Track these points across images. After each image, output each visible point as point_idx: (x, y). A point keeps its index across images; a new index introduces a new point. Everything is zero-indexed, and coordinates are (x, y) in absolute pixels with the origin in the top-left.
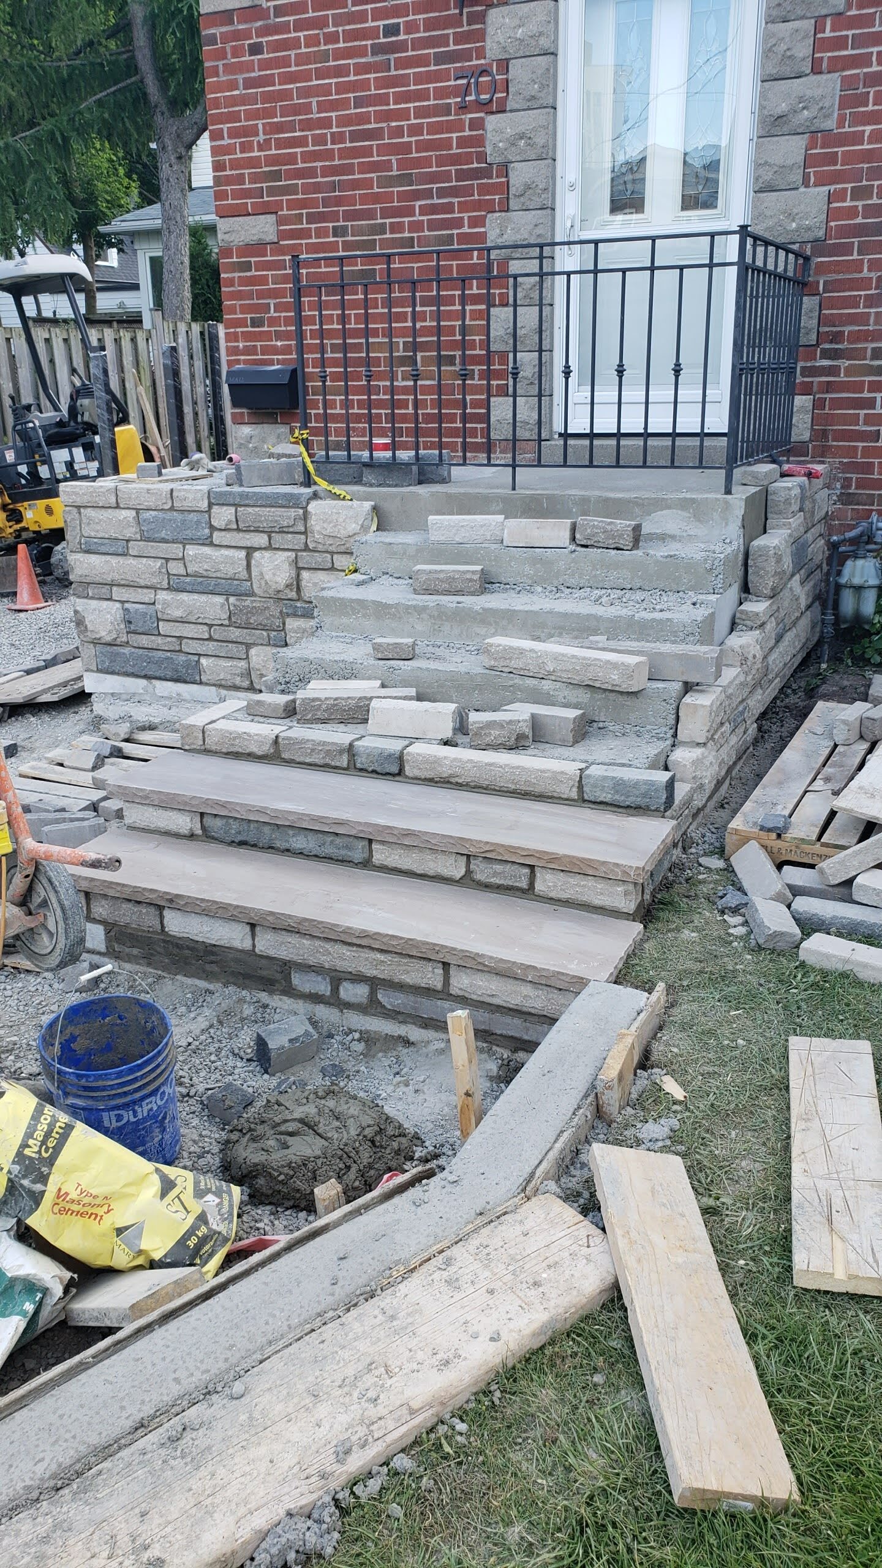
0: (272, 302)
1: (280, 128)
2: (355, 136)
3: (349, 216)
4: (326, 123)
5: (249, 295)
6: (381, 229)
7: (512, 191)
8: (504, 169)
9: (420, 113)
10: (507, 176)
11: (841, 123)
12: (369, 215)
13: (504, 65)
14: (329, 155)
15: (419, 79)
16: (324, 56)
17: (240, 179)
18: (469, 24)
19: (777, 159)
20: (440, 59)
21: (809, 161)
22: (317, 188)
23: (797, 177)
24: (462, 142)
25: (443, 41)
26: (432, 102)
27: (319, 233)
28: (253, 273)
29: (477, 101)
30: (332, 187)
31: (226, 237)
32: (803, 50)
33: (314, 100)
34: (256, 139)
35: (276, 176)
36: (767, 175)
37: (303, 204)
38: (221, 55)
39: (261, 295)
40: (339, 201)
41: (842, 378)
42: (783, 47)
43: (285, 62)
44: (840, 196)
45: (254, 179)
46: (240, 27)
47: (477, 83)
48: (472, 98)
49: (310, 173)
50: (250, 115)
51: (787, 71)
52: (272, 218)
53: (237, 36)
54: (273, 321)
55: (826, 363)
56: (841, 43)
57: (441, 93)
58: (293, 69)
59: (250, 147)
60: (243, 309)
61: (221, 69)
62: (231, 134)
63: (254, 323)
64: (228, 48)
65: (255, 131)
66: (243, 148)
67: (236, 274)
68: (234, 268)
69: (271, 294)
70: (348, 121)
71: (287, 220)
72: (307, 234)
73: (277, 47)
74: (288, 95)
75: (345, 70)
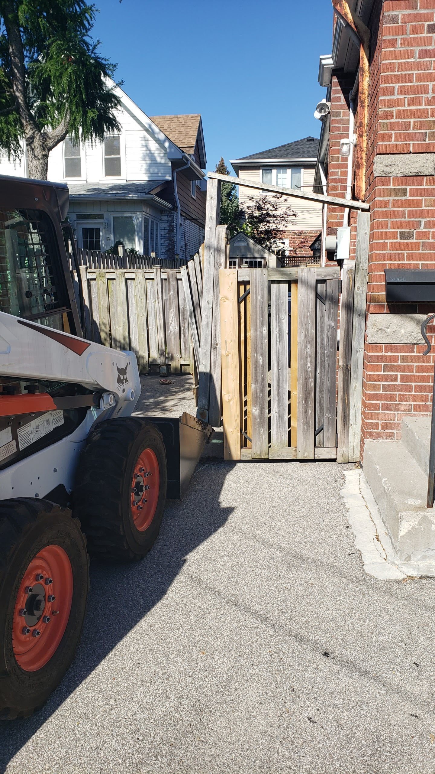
0: (423, 220)
5: (403, 215)
17: (406, 126)
28: (408, 197)
31: (387, 169)
34: (424, 97)
38: (402, 31)
39: (412, 214)
45: (419, 126)
46: (422, 11)
50: (420, 78)
53: (418, 18)
54: (421, 235)
59: (419, 102)
60: (395, 225)
61: (399, 42)
62: (402, 91)
63: (403, 236)
64: (408, 26)
65: (425, 90)
66: (412, 102)
67: (391, 198)
68: (391, 192)
69: (422, 214)
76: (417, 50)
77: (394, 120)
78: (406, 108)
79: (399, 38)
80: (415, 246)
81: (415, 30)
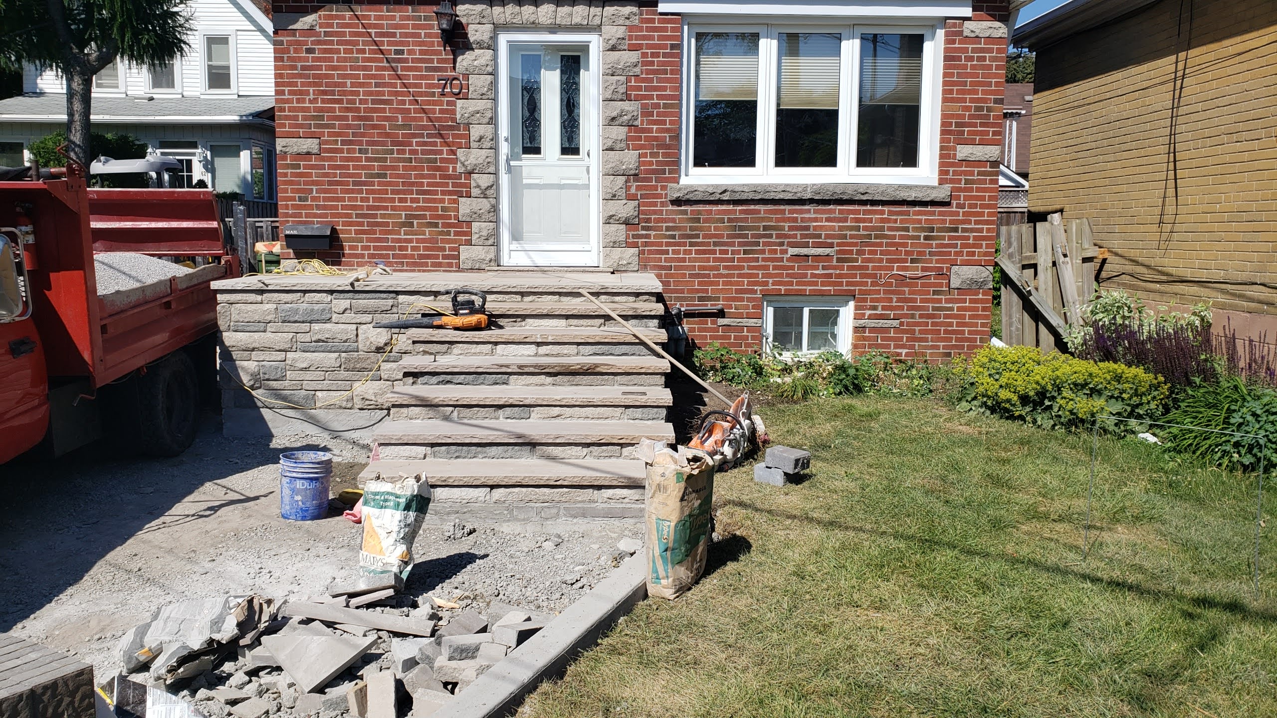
0: (314, 188)
1: (325, 93)
2: (374, 102)
3: (369, 143)
4: (357, 93)
5: (299, 183)
6: (391, 152)
7: (472, 138)
8: (467, 126)
9: (416, 94)
10: (469, 131)
11: (642, 124)
12: (383, 144)
13: (466, 76)
14: (358, 110)
15: (416, 77)
16: (357, 60)
17: (296, 118)
18: (446, 55)
19: (614, 136)
20: (428, 69)
21: (628, 138)
22: (349, 127)
23: (623, 145)
24: (442, 111)
25: (432, 61)
26: (423, 90)
27: (349, 151)
28: (301, 170)
29: (451, 92)
30: (359, 127)
31: (284, 149)
32: (622, 89)
33: (349, 82)
34: (308, 98)
35: (321, 118)
36: (609, 143)
37: (339, 135)
38: (286, 50)
39: (306, 183)
40: (363, 135)
41: (652, 240)
42: (613, 87)
43: (331, 60)
44: (645, 155)
45: (305, 118)
46: (300, 38)
47: (451, 84)
48: (449, 90)
50: (303, 85)
51: (615, 97)
52: (316, 141)
53: (297, 42)
54: (314, 199)
55: (644, 232)
56: (639, 88)
57: (428, 86)
58: (335, 64)
59: (304, 101)
60: (293, 191)
61: (285, 59)
62: (290, 93)
64: (291, 48)
65: (307, 93)
66: (298, 101)
67: (290, 171)
68: (288, 166)
69: (314, 183)
70: (371, 93)
71: (327, 142)
72: (341, 151)
73: (325, 51)
74: (332, 76)
75: (369, 68)
76: (299, 64)
77: (286, 113)
78: (295, 105)
79: (285, 56)
80: (310, 207)
81: (296, 51)
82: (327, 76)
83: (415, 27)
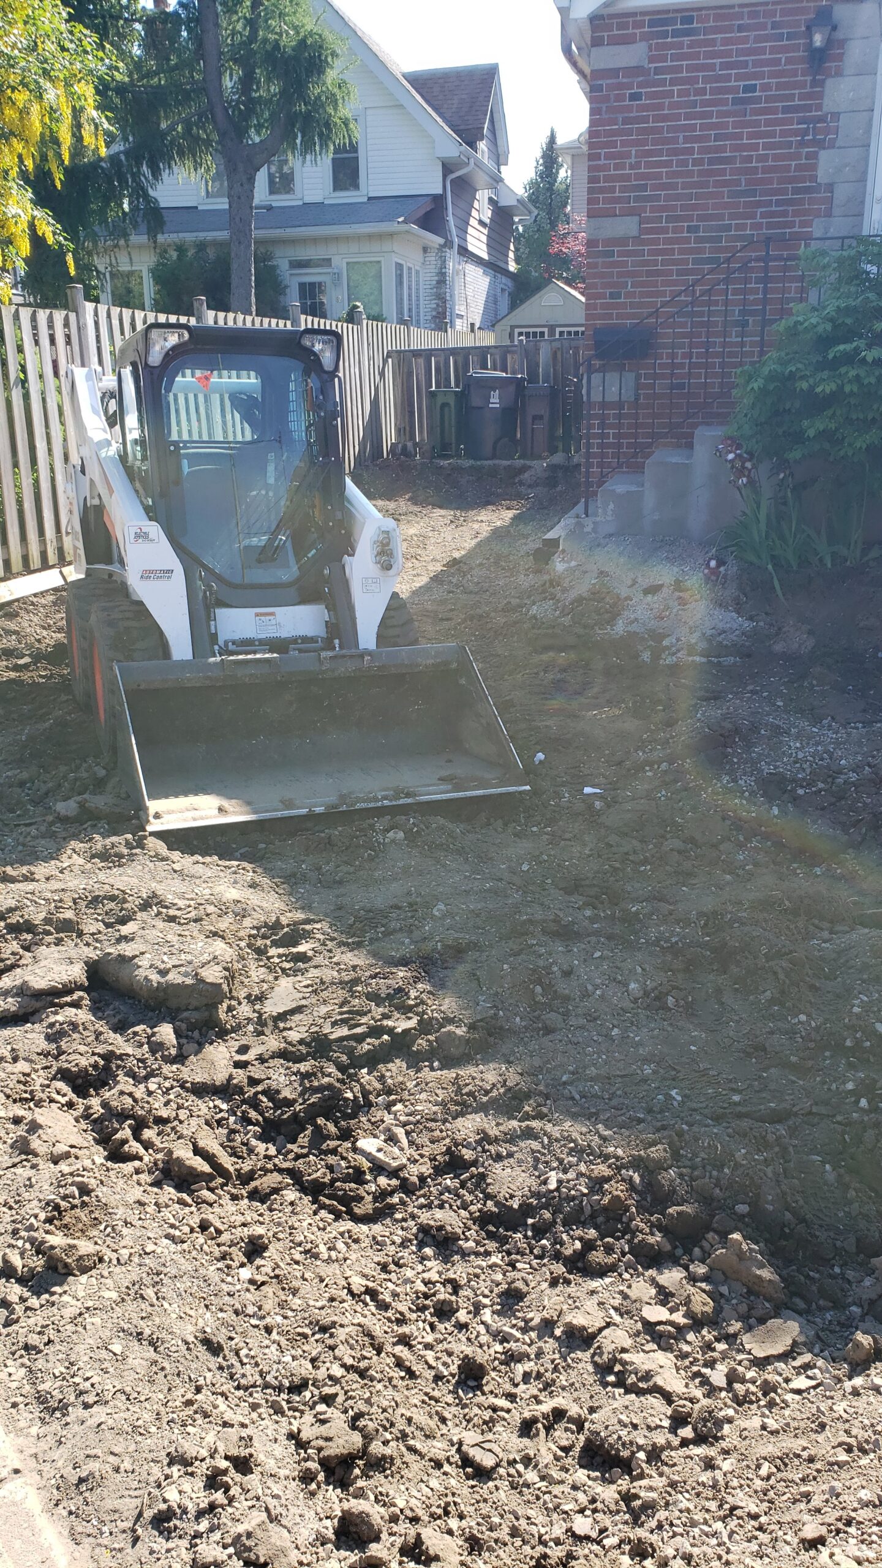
0: (630, 281)
1: (650, 153)
2: (711, 161)
3: (701, 218)
4: (691, 151)
5: (611, 275)
6: (728, 228)
7: (835, 202)
8: (830, 187)
9: (766, 146)
10: (832, 192)
12: (720, 217)
13: (836, 116)
14: (690, 174)
15: (768, 123)
16: (694, 104)
17: (612, 190)
18: (811, 87)
20: (786, 110)
22: (677, 197)
24: (799, 168)
25: (789, 98)
26: (777, 140)
27: (675, 230)
28: (615, 259)
29: (814, 140)
30: (690, 197)
31: (596, 232)
34: (628, 161)
35: (644, 188)
37: (663, 209)
38: (606, 99)
39: (620, 275)
40: (694, 207)
43: (660, 107)
45: (623, 189)
46: (625, 80)
47: (814, 128)
48: (810, 137)
49: (673, 186)
50: (624, 143)
52: (636, 219)
53: (620, 86)
54: (629, 295)
57: (783, 133)
58: (666, 112)
59: (622, 166)
60: (604, 286)
61: (604, 110)
62: (607, 156)
63: (612, 295)
64: (612, 94)
65: (628, 155)
66: (617, 167)
67: (600, 260)
68: (599, 254)
69: (629, 274)
70: (708, 150)
71: (648, 220)
72: (665, 230)
73: (654, 96)
74: (659, 130)
75: (709, 115)
76: (620, 117)
77: (601, 184)
78: (612, 172)
79: (604, 106)
80: (623, 306)
81: (617, 98)
82: (653, 131)
83: (774, 51)
